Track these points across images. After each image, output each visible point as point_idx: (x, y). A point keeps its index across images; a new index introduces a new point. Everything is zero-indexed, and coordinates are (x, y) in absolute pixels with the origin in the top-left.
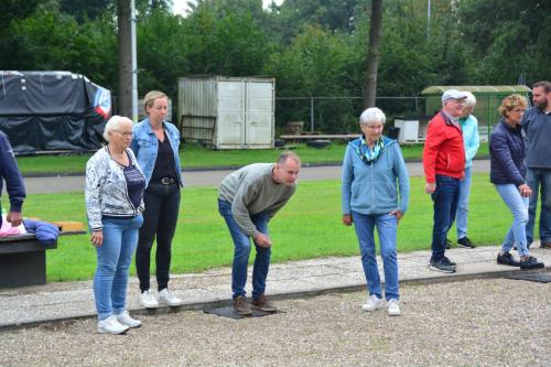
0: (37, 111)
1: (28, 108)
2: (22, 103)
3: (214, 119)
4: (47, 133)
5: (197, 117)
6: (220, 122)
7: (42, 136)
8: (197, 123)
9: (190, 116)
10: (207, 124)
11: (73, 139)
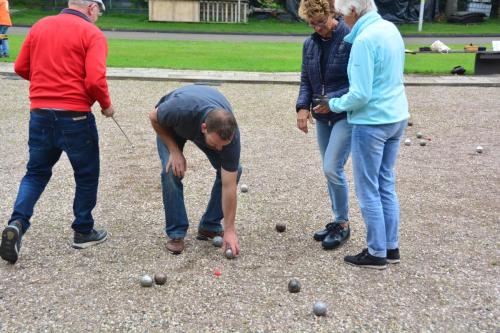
11: (398, 14)
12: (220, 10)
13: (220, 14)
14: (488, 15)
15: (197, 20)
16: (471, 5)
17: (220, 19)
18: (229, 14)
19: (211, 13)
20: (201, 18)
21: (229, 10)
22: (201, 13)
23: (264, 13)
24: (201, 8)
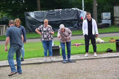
0: (64, 19)
1: (61, 19)
11: (74, 26)
14: (110, 24)
16: (103, 20)
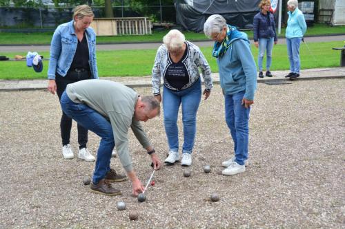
0: (241, 11)
1: (237, 10)
2: (235, 8)
3: (332, 11)
4: (246, 21)
5: (325, 10)
6: (335, 12)
7: (243, 22)
8: (325, 13)
9: (323, 10)
10: (330, 13)
12: (131, 25)
13: (132, 29)
15: (116, 34)
17: (132, 32)
18: (139, 28)
19: (125, 28)
20: (118, 32)
21: (138, 25)
22: (118, 29)
23: (161, 27)
24: (118, 25)
